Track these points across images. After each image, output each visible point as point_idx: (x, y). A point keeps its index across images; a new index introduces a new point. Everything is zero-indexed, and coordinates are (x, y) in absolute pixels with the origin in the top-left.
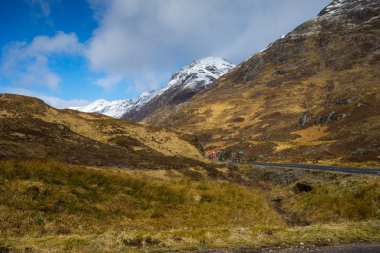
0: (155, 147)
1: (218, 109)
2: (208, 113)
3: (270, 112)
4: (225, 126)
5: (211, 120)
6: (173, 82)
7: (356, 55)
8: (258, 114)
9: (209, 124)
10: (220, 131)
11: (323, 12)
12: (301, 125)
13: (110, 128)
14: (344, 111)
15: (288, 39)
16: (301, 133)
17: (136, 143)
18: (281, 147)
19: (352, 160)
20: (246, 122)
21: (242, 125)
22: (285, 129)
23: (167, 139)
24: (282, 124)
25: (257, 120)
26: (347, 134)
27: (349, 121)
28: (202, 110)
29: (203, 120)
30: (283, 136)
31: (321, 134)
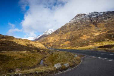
0: (36, 46)
1: (51, 38)
2: (50, 39)
3: (61, 39)
4: (53, 41)
5: (50, 40)
6: (44, 33)
7: (75, 29)
8: (59, 39)
9: (50, 41)
10: (52, 42)
11: (70, 22)
13: (27, 42)
14: (72, 38)
15: (64, 26)
16: (65, 42)
17: (31, 45)
18: (62, 45)
21: (56, 41)
22: (63, 42)
23: (38, 44)
24: (63, 41)
25: (59, 40)
26: (73, 42)
27: (73, 40)
29: (49, 40)
31: (69, 43)
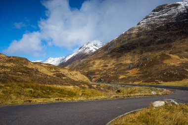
0: (71, 77)
1: (98, 62)
2: (94, 63)
3: (118, 63)
4: (101, 69)
5: (95, 66)
8: (114, 64)
10: (98, 70)
11: (139, 24)
12: (130, 68)
13: (54, 70)
14: (146, 63)
15: (125, 34)
16: (130, 71)
18: (121, 77)
19: (146, 82)
20: (109, 67)
21: (107, 68)
23: (76, 74)
24: (123, 68)
25: (113, 66)
26: (146, 72)
27: (147, 67)
28: (91, 62)
29: (92, 66)
30: (122, 73)
31: (137, 72)
